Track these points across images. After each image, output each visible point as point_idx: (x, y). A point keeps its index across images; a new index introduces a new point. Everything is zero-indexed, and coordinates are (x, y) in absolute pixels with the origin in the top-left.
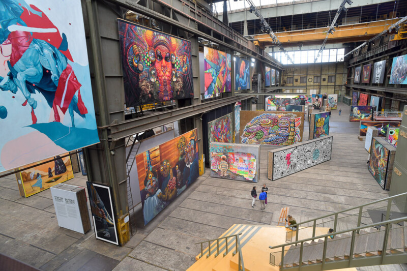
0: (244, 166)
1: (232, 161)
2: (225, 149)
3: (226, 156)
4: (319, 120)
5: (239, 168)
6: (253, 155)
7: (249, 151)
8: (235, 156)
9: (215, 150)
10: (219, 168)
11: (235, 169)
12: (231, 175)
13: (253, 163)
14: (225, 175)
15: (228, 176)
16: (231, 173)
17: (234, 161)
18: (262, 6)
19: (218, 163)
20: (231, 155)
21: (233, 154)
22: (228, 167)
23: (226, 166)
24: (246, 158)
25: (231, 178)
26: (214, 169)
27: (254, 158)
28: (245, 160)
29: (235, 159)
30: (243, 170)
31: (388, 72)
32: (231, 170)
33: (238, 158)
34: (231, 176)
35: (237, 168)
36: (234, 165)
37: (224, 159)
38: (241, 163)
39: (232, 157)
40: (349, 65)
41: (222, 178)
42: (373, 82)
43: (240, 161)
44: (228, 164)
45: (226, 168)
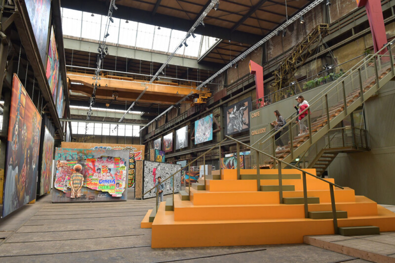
0: (109, 178)
1: (91, 172)
2: (81, 154)
3: (83, 165)
4: (158, 158)
5: (101, 181)
6: (122, 160)
7: (116, 155)
8: (96, 164)
9: (64, 156)
10: (68, 186)
11: (96, 184)
12: (89, 195)
13: (122, 172)
14: (79, 195)
15: (84, 197)
16: (88, 191)
17: (94, 171)
18: (82, 38)
19: (67, 177)
20: (90, 164)
21: (93, 162)
22: (84, 181)
23: (81, 181)
24: (111, 166)
25: (87, 200)
26: (59, 188)
27: (123, 165)
28: (110, 169)
29: (96, 168)
30: (106, 184)
31: (192, 135)
32: (89, 186)
33: (100, 167)
34: (87, 196)
35: (98, 183)
36: (94, 177)
37: (77, 170)
38: (104, 174)
39: (92, 167)
40: (146, 140)
41: (72, 201)
42: (177, 149)
43: (103, 171)
44: (85, 177)
45: (81, 184)
